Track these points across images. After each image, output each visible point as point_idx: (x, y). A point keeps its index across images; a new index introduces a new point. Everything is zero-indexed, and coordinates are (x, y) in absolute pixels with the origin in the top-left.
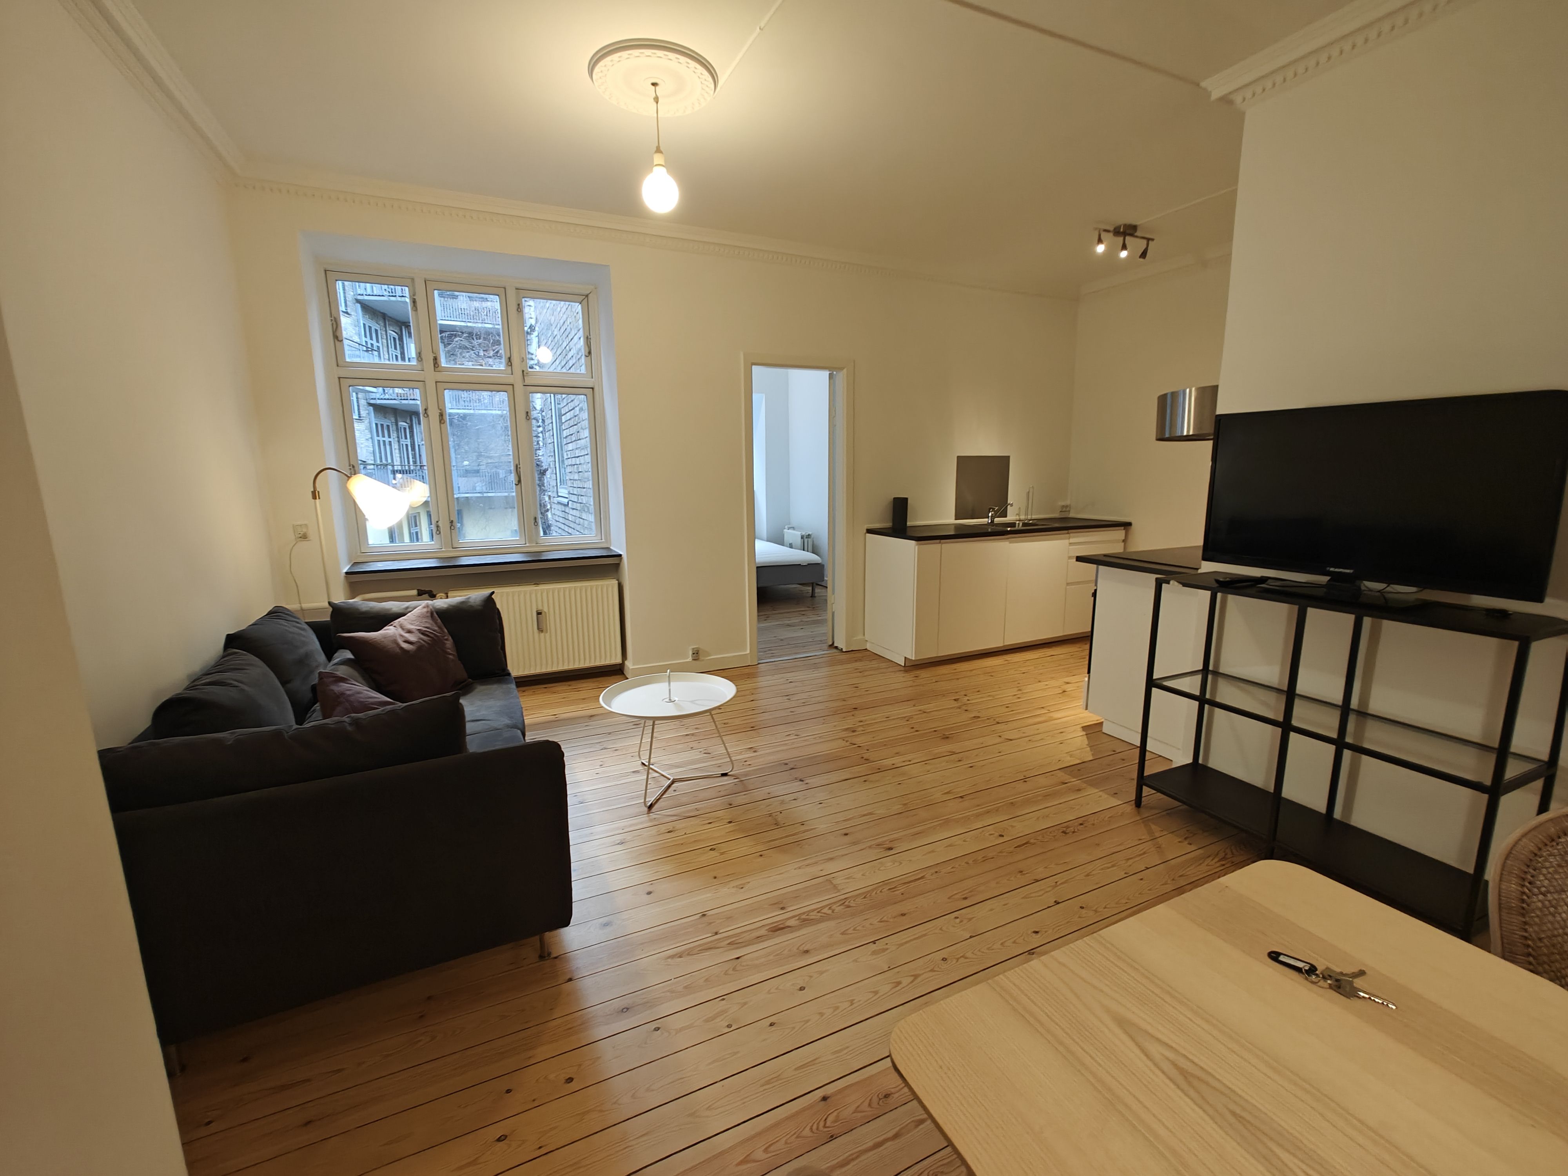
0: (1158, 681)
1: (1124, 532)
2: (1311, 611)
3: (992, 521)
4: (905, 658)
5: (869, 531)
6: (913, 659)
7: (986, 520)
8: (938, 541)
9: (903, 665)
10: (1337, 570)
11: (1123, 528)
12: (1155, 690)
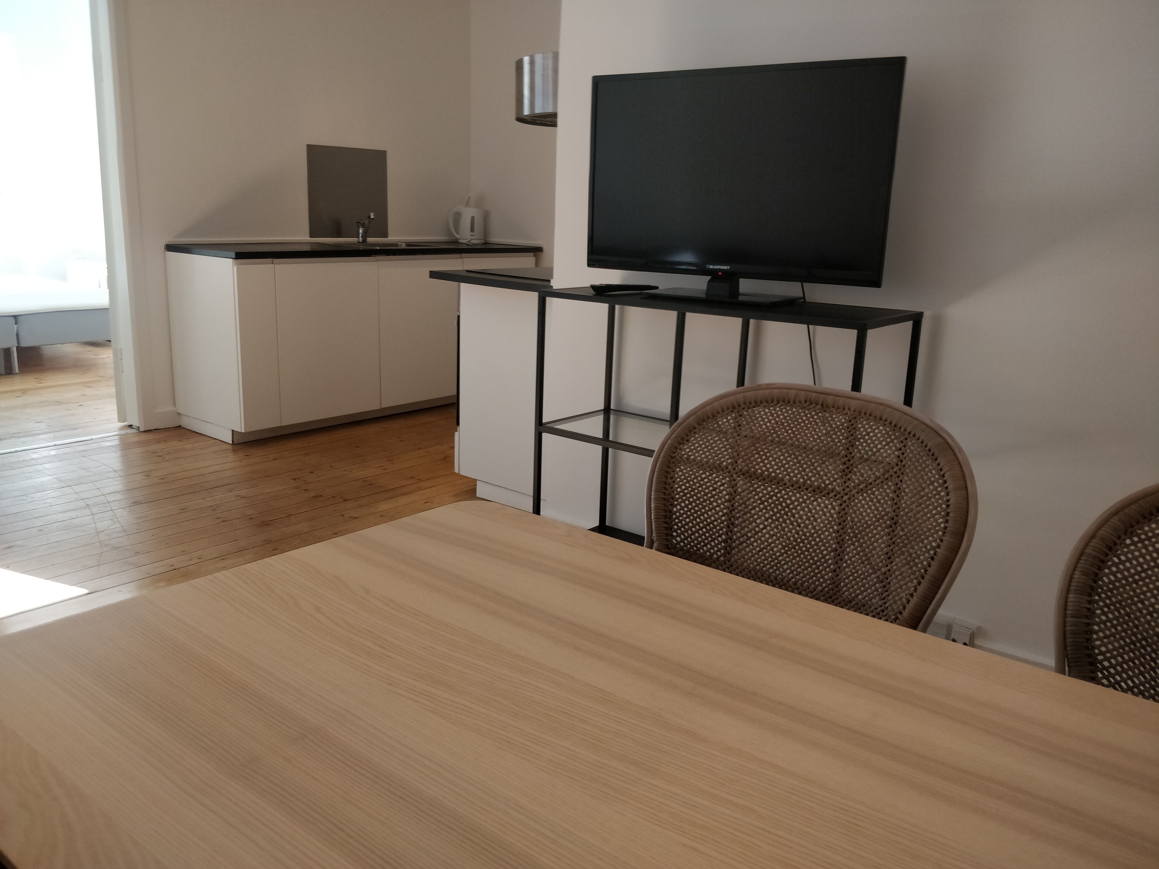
0: (548, 425)
1: (533, 259)
2: (690, 317)
3: (364, 241)
4: (233, 431)
5: (171, 248)
6: (243, 431)
7: (355, 240)
8: (270, 260)
9: (231, 443)
10: (715, 267)
11: (532, 254)
12: (545, 436)
